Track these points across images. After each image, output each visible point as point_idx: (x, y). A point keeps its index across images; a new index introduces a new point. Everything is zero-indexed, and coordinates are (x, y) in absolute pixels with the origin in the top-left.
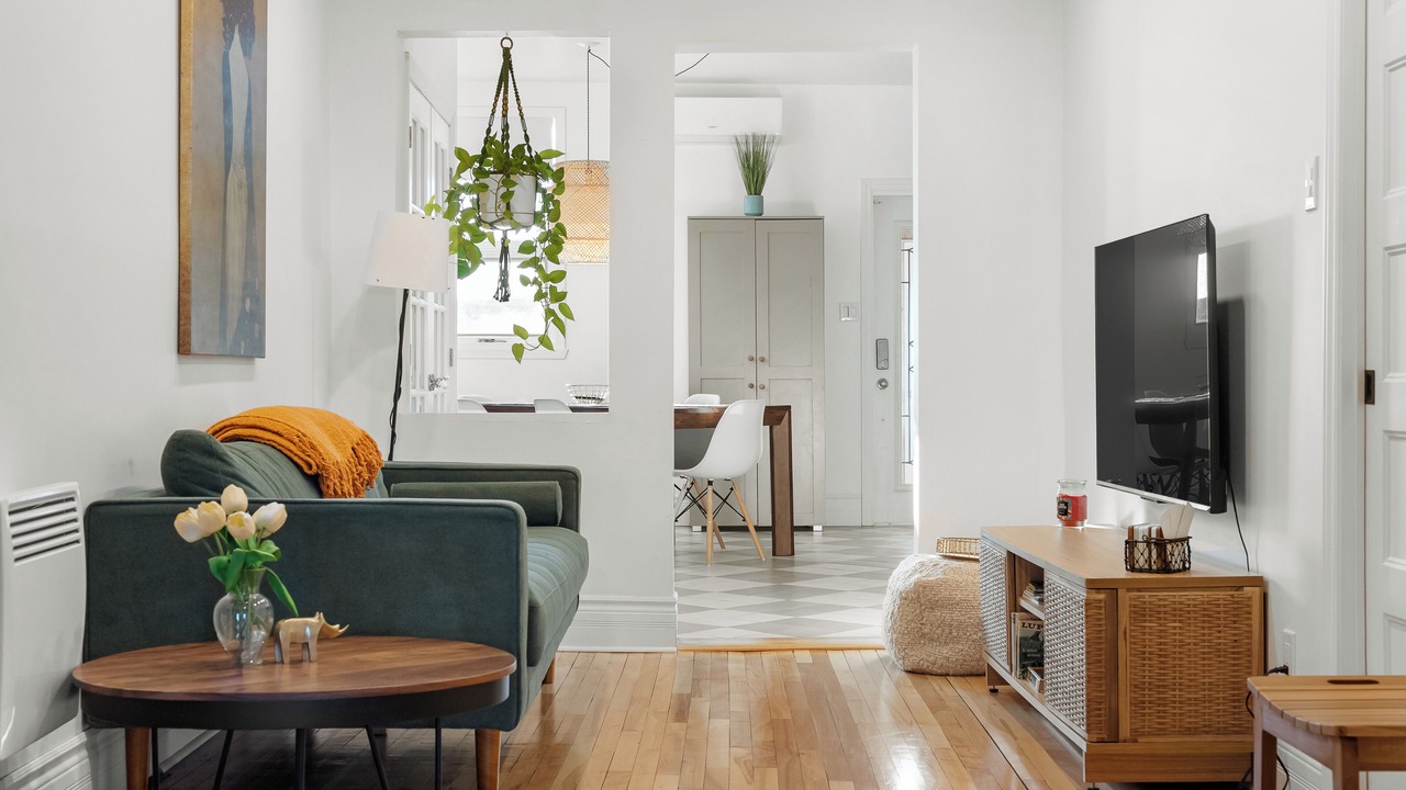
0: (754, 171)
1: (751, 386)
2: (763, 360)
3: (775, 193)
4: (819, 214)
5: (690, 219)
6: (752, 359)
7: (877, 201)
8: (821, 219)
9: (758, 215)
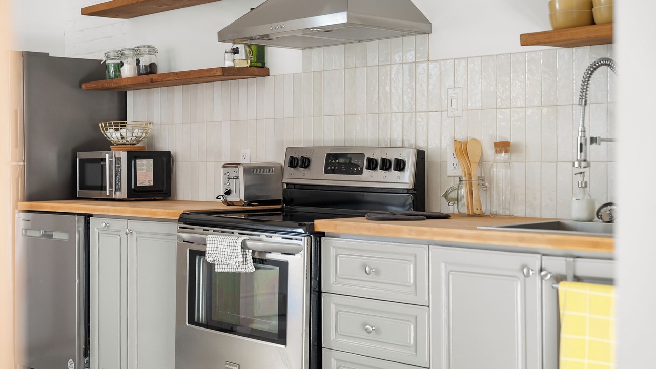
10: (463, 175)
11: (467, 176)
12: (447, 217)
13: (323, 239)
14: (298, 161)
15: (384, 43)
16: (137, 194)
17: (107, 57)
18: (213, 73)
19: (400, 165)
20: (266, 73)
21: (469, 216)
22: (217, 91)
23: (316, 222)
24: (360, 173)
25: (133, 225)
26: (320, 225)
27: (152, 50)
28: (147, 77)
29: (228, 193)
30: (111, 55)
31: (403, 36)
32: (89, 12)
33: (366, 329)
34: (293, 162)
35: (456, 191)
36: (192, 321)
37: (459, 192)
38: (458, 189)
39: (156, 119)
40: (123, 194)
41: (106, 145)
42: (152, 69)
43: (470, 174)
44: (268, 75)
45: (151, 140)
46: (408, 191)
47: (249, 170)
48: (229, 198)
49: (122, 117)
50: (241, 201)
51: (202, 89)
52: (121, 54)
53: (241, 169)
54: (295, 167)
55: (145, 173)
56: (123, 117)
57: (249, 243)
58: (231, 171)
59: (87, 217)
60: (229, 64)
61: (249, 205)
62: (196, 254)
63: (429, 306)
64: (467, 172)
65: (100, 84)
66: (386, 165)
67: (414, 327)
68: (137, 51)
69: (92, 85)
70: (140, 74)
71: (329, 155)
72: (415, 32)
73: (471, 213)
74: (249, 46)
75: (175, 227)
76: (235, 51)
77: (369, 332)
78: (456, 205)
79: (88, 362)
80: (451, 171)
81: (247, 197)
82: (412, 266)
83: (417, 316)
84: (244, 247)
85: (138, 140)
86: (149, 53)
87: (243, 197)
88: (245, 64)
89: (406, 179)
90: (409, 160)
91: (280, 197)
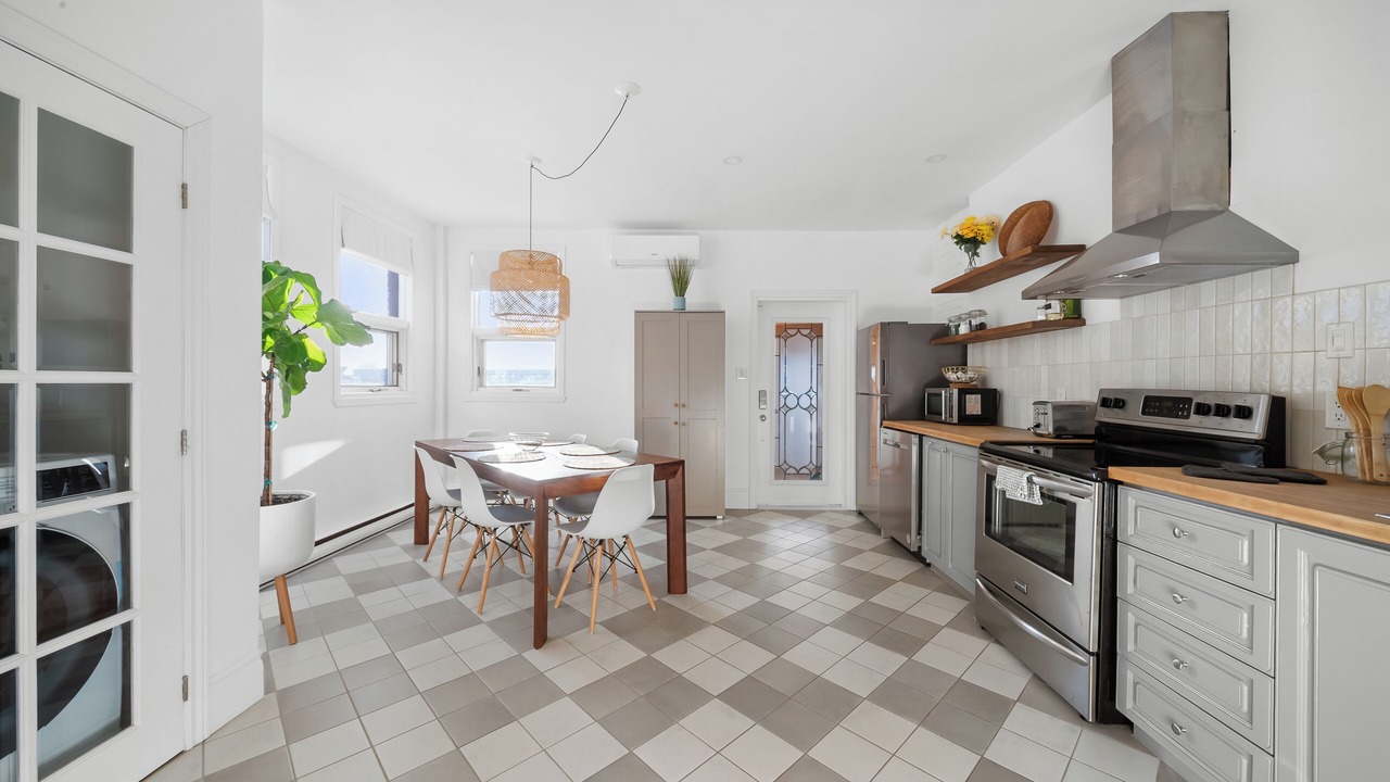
0: (681, 282)
1: (676, 423)
2: (684, 406)
3: (695, 297)
4: (723, 309)
5: (636, 312)
6: (676, 405)
7: (760, 305)
8: (723, 312)
9: (682, 310)
10: (1353, 429)
11: (1361, 431)
12: (1321, 482)
13: (1120, 487)
14: (1112, 401)
15: (1223, 282)
16: (966, 420)
17: (950, 321)
18: (1024, 327)
19: (1245, 413)
20: (1083, 323)
21: (1365, 482)
22: (1037, 342)
23: (1110, 469)
24: (1188, 417)
25: (950, 445)
26: (1115, 472)
27: (982, 313)
28: (979, 332)
29: (1038, 426)
30: (953, 319)
31: (1252, 271)
32: (936, 291)
33: (1174, 597)
34: (1105, 402)
35: (1340, 448)
36: (988, 532)
37: (1346, 449)
38: (1343, 446)
39: (988, 365)
40: (955, 420)
41: (945, 383)
42: (982, 326)
43: (1368, 432)
44: (1084, 324)
45: (984, 380)
46: (1256, 442)
47: (1058, 408)
48: (1039, 431)
49: (963, 363)
50: (1049, 434)
51: (1024, 341)
52: (960, 318)
53: (1049, 407)
54: (1108, 407)
55: (974, 405)
56: (965, 363)
57: (1035, 479)
58: (1041, 409)
59: (921, 436)
60: (1041, 317)
61: (1058, 437)
62: (991, 479)
63: (1275, 600)
64: (1360, 426)
65: (946, 340)
66: (1222, 411)
67: (1249, 617)
68: (970, 315)
69: (938, 341)
70: (971, 331)
71: (1146, 398)
72: (1272, 264)
73: (1368, 478)
74: (1064, 301)
75: (975, 452)
76: (1048, 307)
77: (1179, 603)
78: (1339, 465)
79: (921, 539)
80: (1330, 421)
81: (1055, 430)
82: (1246, 543)
83: (1253, 606)
84: (1029, 480)
85: (971, 380)
86: (980, 315)
87: (1051, 430)
88: (1058, 317)
89: (1255, 428)
90: (1258, 407)
91: (1093, 433)
